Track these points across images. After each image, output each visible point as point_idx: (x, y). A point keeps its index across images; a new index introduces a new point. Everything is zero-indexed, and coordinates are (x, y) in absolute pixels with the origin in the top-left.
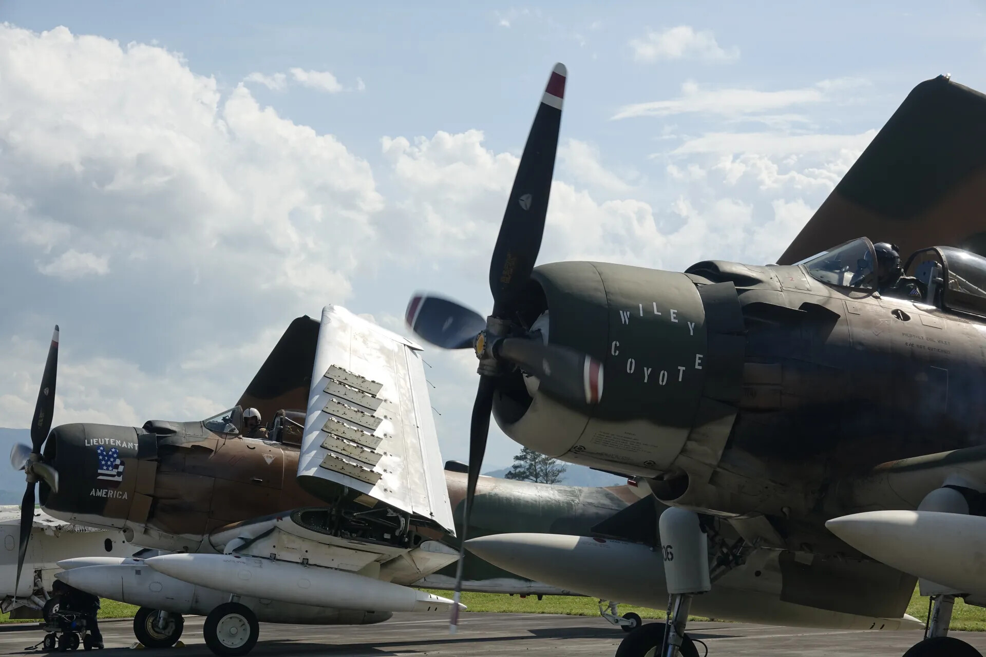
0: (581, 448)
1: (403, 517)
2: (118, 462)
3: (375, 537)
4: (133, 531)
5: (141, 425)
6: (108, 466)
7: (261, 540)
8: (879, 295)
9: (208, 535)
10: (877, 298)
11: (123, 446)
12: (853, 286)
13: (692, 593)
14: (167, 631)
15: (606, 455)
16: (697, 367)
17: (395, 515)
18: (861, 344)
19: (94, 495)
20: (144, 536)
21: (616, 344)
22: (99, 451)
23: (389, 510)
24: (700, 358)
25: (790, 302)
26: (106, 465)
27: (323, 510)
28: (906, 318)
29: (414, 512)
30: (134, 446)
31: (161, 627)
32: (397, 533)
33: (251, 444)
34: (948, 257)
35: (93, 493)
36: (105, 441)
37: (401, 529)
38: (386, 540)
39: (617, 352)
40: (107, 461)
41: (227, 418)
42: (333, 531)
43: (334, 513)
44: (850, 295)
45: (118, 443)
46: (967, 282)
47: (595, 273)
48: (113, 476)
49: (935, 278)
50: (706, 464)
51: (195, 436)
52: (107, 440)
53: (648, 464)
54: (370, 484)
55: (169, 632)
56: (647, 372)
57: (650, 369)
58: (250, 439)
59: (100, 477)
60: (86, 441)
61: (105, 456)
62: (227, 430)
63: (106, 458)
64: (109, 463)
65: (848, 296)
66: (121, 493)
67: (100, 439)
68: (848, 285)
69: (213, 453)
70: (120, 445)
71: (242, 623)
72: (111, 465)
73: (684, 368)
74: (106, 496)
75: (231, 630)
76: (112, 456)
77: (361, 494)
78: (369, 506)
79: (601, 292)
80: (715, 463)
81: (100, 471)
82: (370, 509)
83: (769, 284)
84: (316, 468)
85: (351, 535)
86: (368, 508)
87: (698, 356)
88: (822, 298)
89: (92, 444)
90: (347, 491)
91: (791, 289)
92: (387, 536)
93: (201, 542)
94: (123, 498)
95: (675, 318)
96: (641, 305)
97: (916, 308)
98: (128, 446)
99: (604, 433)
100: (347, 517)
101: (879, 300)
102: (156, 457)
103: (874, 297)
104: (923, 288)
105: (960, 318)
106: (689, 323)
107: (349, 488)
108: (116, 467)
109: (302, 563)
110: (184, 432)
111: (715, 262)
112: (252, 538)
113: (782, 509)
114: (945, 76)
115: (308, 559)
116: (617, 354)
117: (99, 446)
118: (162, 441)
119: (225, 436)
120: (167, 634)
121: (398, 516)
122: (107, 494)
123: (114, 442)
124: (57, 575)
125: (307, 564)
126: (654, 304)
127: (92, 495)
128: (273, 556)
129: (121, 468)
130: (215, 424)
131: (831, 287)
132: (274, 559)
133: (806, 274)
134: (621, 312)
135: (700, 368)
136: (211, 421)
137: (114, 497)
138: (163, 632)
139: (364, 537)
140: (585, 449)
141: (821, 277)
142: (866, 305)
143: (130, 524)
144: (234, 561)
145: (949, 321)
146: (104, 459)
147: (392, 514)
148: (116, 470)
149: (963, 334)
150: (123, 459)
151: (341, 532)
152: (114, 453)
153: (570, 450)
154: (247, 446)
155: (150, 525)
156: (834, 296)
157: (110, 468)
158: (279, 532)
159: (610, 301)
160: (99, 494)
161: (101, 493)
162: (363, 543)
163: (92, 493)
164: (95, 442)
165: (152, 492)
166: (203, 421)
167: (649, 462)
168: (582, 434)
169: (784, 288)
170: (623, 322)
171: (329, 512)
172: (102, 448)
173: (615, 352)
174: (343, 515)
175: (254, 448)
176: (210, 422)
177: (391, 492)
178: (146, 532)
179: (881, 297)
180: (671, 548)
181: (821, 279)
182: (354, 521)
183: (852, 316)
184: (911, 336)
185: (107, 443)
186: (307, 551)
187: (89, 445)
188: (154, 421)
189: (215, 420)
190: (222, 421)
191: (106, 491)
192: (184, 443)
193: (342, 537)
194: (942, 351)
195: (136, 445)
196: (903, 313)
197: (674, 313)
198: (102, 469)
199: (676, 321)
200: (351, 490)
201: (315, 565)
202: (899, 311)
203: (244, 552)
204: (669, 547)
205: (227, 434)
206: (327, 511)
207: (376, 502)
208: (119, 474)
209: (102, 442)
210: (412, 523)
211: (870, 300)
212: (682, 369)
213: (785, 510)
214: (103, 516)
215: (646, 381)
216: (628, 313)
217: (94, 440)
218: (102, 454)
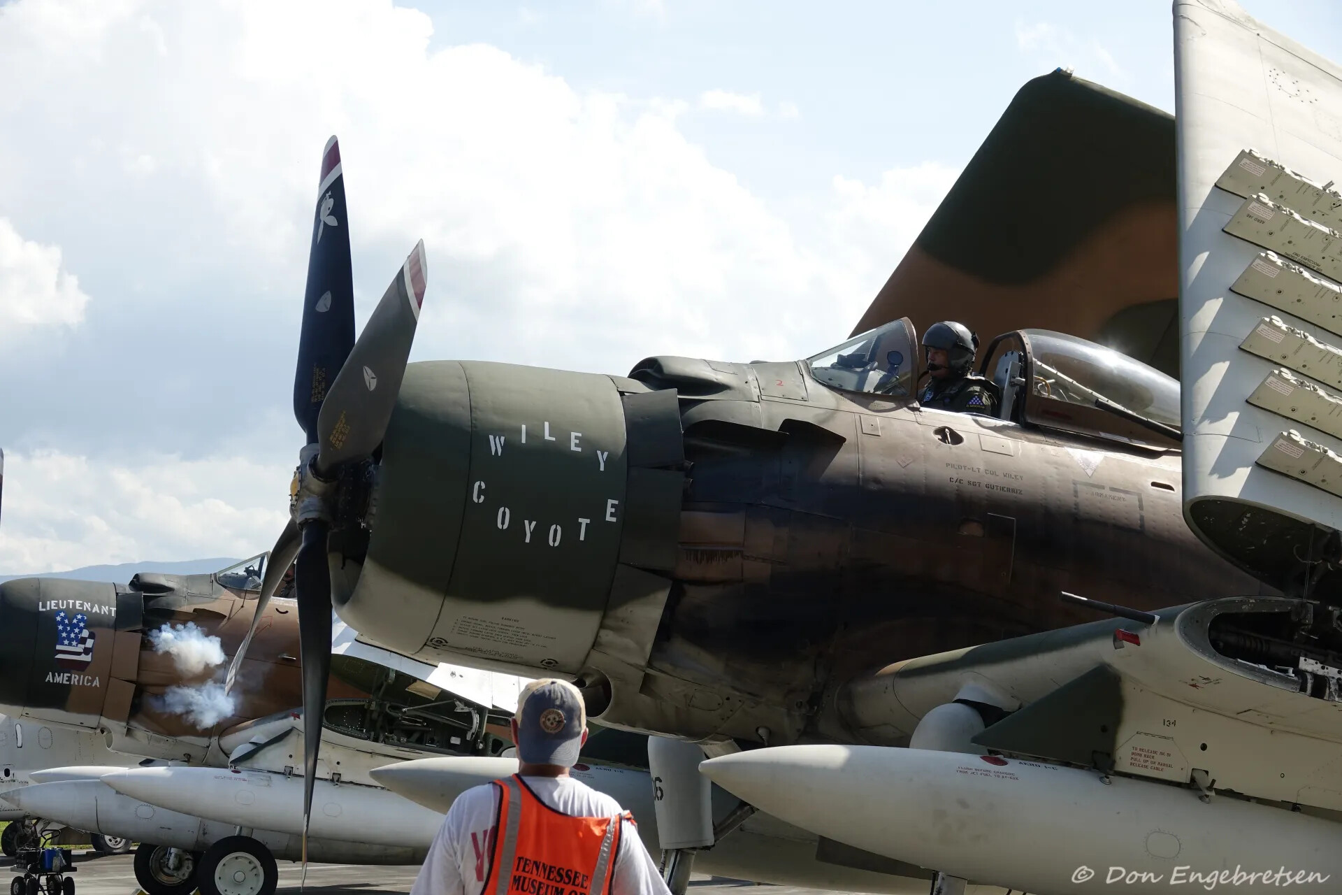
0: (441, 642)
1: (477, 713)
2: (85, 633)
3: (438, 742)
4: (109, 732)
5: (125, 580)
6: (73, 640)
7: (272, 746)
8: (919, 406)
9: (217, 738)
10: (914, 409)
11: (94, 611)
12: (879, 393)
13: (694, 849)
14: (180, 873)
15: (480, 650)
16: (608, 518)
17: (466, 710)
18: (876, 481)
19: (51, 681)
20: (127, 739)
21: (480, 486)
22: (59, 619)
23: (457, 703)
24: (613, 506)
25: (770, 420)
26: (68, 638)
27: (358, 703)
28: (957, 439)
29: (493, 706)
30: (110, 611)
31: (172, 867)
32: (468, 737)
33: (283, 606)
34: (1036, 347)
35: (49, 678)
36: (68, 604)
37: (473, 731)
38: (454, 747)
39: (482, 497)
40: (69, 633)
41: (251, 568)
42: (373, 733)
43: (373, 706)
44: (870, 407)
45: (87, 606)
46: (1075, 382)
47: (460, 378)
48: (79, 654)
49: (1015, 378)
50: (631, 665)
51: (201, 596)
52: (71, 602)
53: (546, 663)
54: (431, 665)
55: (184, 875)
56: (529, 527)
57: (534, 523)
58: (282, 598)
59: (59, 656)
60: (41, 603)
61: (67, 625)
62: (249, 587)
63: (69, 628)
64: (72, 635)
65: (867, 408)
66: (90, 678)
67: (60, 601)
68: (872, 391)
69: (226, 619)
70: (89, 609)
71: (252, 866)
72: (76, 638)
73: (588, 521)
74: (68, 683)
75: (236, 875)
76: (77, 625)
77: (415, 680)
78: (429, 698)
79: (463, 407)
80: (643, 663)
81: (59, 647)
82: (432, 702)
83: (741, 391)
84: (350, 643)
85: (399, 740)
86: (429, 701)
87: (610, 502)
88: (822, 411)
89: (48, 609)
90: (393, 675)
91: (777, 399)
92: (455, 741)
93: (208, 747)
94: (93, 685)
95: (576, 445)
96: (524, 427)
97: (977, 426)
98: (100, 610)
99: (469, 618)
100: (393, 714)
101: (916, 412)
102: (140, 627)
103: (909, 408)
104: (996, 393)
105: (1047, 439)
106: (599, 452)
107: (397, 672)
108: (83, 641)
109: (332, 780)
110: (185, 589)
111: (660, 360)
112: (263, 742)
113: (757, 730)
114: (1064, 69)
115: (340, 775)
116: (481, 501)
117: (57, 612)
118: (152, 602)
119: (243, 595)
120: (181, 877)
121: (469, 714)
122: (70, 679)
123: (82, 605)
124: (4, 796)
125: (338, 781)
126: (547, 424)
127: (49, 681)
128: (288, 770)
129: (90, 643)
130: (234, 578)
131: (841, 395)
132: (290, 774)
133: (805, 375)
134: (491, 437)
135: (614, 520)
136: (229, 573)
137: (81, 684)
138: (175, 874)
139: (421, 744)
140: (446, 642)
141: (830, 379)
142: (893, 421)
143: (105, 721)
144: (231, 778)
145: (1026, 443)
146: (64, 630)
147: (462, 709)
148: (83, 646)
149: (1048, 462)
150: (92, 630)
151: (384, 735)
152: (79, 621)
153: (425, 644)
154: (277, 609)
155: (134, 724)
156: (842, 408)
157: (74, 643)
158: (299, 735)
159: (476, 420)
160: (58, 679)
161: (61, 679)
162: (417, 751)
163: (47, 679)
164: (53, 604)
165: (134, 677)
166: (215, 574)
167: (547, 661)
168: (437, 621)
169: (763, 398)
170: (493, 454)
171: (365, 707)
172: (62, 614)
173: (479, 497)
174: (389, 711)
175: (287, 612)
176: (225, 575)
177: (461, 676)
178: (129, 732)
179: (922, 409)
180: (660, 781)
181: (829, 381)
182: (405, 719)
183: (866, 438)
184: (960, 467)
185: (71, 607)
186: (338, 763)
187: (44, 610)
188: (143, 574)
189: (235, 571)
190: (245, 574)
191: (69, 675)
192: (184, 605)
193: (385, 743)
194: (1009, 490)
195: (114, 609)
196: (953, 433)
197: (576, 438)
198: (63, 644)
199: (579, 449)
200: (399, 675)
201: (351, 782)
202: (947, 430)
203: (248, 764)
204: (658, 779)
205: (246, 592)
206: (364, 705)
207: (440, 691)
208: (87, 651)
209: (63, 605)
210: (490, 720)
211: (904, 413)
212: (584, 522)
213: (761, 731)
214: (67, 711)
215: (527, 540)
216: (503, 439)
217: (53, 602)
218: (62, 622)
